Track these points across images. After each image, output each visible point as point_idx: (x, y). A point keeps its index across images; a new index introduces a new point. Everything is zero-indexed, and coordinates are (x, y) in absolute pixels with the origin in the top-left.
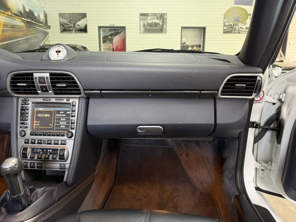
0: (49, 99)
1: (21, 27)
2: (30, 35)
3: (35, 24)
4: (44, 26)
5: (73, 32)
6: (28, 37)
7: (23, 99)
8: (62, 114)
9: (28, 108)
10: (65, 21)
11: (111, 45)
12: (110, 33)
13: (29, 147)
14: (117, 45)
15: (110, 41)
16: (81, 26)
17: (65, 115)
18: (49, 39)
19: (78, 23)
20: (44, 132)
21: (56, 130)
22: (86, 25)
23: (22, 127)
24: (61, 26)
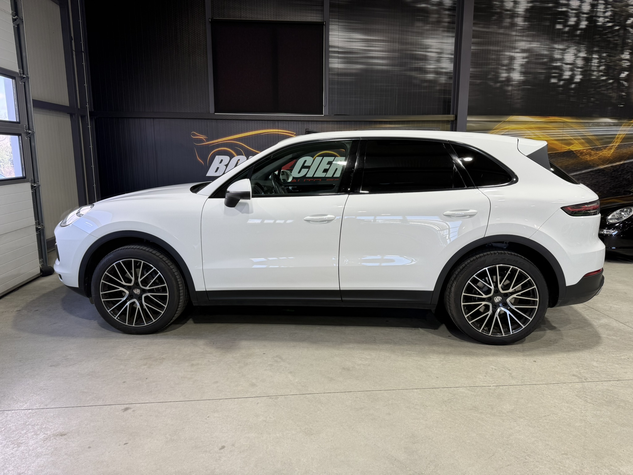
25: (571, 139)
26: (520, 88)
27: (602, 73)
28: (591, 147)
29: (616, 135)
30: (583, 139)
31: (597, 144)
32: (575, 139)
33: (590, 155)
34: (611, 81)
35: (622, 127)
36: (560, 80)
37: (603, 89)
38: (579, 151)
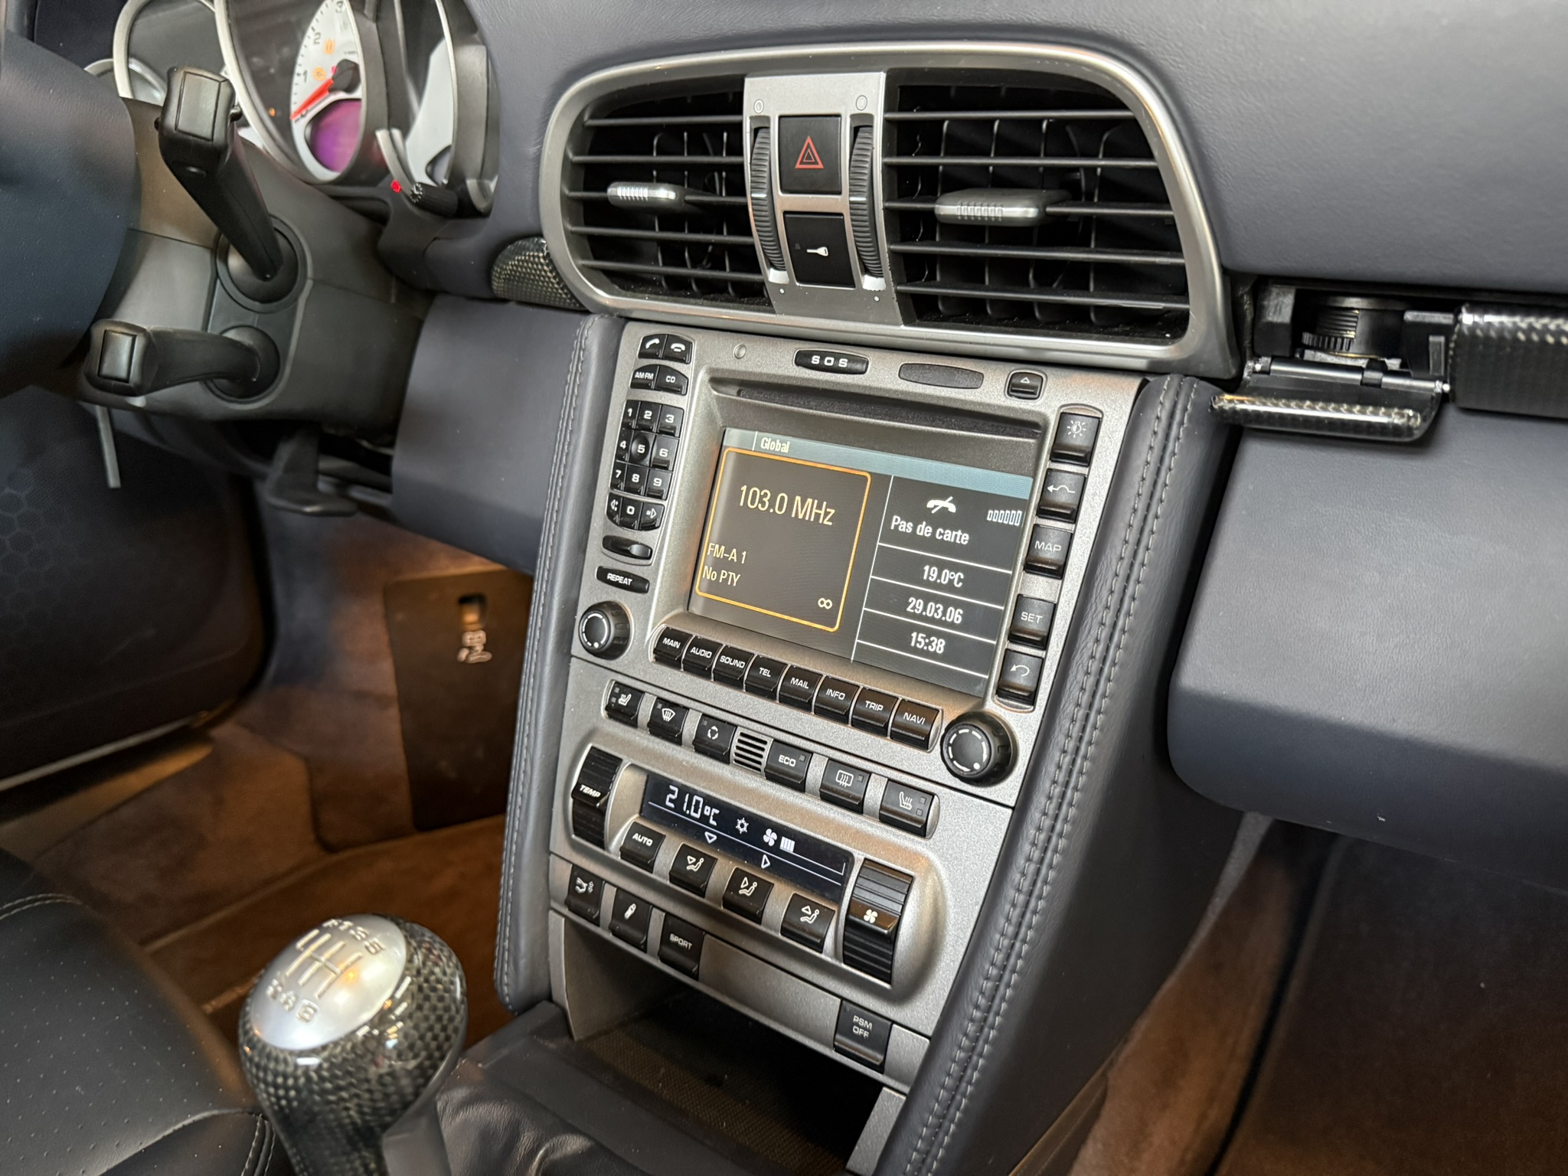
0: (852, 359)
7: (646, 339)
8: (942, 520)
9: (670, 419)
13: (627, 762)
17: (963, 538)
20: (761, 662)
21: (867, 662)
23: (611, 577)
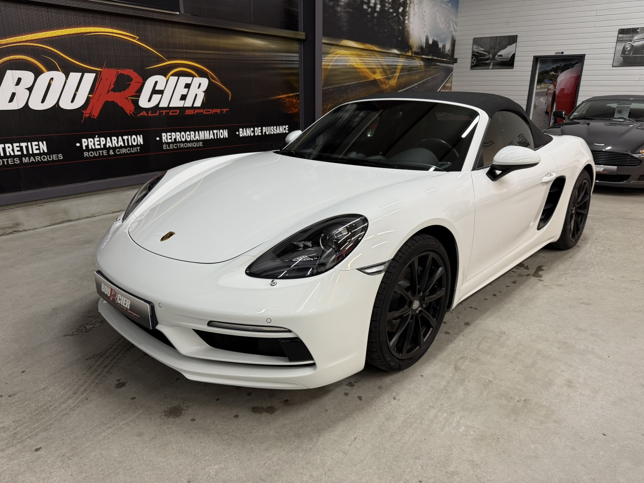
1: (419, 67)
2: (428, 78)
3: (437, 60)
4: (448, 60)
5: (491, 67)
6: (425, 80)
10: (481, 50)
11: (551, 87)
12: (555, 66)
14: (562, 87)
15: (551, 80)
16: (504, 56)
18: (452, 79)
19: (501, 53)
22: (514, 56)
24: (474, 59)
25: (375, 68)
26: (346, 10)
27: (390, 6)
28: (385, 77)
29: (397, 65)
30: (382, 68)
31: (389, 74)
32: (378, 68)
33: (385, 84)
34: (395, 14)
35: (400, 59)
36: (369, 7)
37: (391, 21)
38: (379, 79)
